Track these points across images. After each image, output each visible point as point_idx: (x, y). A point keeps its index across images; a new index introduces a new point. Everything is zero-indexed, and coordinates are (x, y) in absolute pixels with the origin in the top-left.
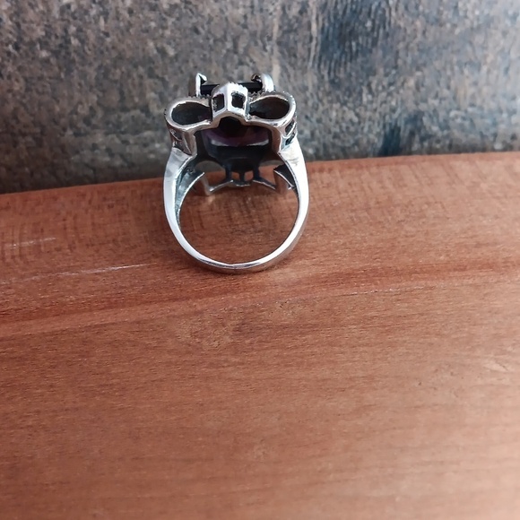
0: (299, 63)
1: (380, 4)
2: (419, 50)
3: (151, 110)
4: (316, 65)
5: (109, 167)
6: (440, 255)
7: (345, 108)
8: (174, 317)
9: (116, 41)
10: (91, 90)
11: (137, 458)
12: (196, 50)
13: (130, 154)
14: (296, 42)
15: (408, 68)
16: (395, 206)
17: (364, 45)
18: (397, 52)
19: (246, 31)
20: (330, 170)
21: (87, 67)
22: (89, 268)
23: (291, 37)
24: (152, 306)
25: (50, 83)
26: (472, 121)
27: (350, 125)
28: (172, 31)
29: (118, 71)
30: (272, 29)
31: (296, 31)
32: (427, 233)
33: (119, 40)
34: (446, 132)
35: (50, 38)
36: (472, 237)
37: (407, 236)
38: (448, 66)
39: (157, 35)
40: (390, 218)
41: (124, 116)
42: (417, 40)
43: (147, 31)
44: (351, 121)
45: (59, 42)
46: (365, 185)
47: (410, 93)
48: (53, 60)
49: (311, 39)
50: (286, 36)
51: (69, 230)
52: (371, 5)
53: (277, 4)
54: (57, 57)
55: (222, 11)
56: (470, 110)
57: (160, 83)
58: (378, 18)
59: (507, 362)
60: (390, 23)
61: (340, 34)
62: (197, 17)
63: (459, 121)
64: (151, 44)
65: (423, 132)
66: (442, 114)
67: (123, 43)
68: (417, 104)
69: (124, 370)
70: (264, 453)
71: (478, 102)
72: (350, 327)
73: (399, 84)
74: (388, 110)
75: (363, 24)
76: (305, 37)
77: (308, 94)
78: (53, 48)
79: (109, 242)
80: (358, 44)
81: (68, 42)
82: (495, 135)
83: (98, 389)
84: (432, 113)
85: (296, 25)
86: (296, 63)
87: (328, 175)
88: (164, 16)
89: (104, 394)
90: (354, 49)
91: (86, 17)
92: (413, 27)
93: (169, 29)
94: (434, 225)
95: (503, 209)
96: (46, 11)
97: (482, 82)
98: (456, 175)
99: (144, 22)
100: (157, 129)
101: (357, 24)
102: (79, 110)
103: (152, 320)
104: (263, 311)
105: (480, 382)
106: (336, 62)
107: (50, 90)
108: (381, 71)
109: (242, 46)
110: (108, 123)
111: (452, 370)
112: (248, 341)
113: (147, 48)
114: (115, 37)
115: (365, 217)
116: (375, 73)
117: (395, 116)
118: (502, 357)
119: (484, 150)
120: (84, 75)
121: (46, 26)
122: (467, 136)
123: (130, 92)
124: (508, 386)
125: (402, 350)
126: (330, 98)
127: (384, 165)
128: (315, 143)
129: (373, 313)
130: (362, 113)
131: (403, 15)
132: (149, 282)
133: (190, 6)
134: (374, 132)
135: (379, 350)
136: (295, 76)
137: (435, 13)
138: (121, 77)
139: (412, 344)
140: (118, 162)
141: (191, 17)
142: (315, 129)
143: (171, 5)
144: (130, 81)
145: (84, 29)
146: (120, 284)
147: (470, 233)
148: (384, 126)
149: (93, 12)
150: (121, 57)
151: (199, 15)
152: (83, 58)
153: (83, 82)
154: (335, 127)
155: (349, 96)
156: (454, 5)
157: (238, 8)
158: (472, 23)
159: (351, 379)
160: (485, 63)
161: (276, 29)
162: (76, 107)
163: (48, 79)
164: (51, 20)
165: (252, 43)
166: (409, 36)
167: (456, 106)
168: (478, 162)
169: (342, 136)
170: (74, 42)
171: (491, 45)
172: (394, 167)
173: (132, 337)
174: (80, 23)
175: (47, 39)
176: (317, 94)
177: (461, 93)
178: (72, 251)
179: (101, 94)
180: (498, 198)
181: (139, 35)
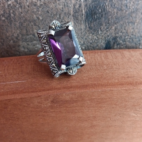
0: (79, 22)
1: (103, 4)
2: (115, 18)
3: (35, 35)
4: (84, 23)
5: (24, 52)
6: (116, 80)
7: (94, 35)
8: (32, 97)
9: (24, 15)
10: (17, 29)
11: (24, 139)
12: (48, 18)
13: (30, 48)
14: (78, 16)
15: (112, 23)
16: (104, 65)
17: (99, 17)
18: (109, 19)
19: (63, 12)
20: (86, 54)
21: (16, 23)
22: (9, 82)
23: (77, 14)
24: (26, 94)
25: (5, 27)
26: (132, 39)
27: (95, 40)
28: (41, 12)
29: (25, 24)
30: (71, 12)
31: (78, 12)
32: (113, 73)
33: (25, 15)
34: (124, 43)
35: (5, 14)
36: (126, 75)
37: (106, 74)
38: (125, 23)
39: (36, 13)
40: (102, 68)
41: (28, 37)
42: (115, 15)
43: (33, 12)
44: (95, 39)
45: (8, 15)
46: (96, 58)
47: (113, 31)
48: (6, 20)
49: (83, 15)
50: (75, 14)
51: (6, 70)
52: (101, 5)
53: (72, 4)
54: (7, 20)
55: (55, 6)
56: (132, 36)
57: (38, 27)
58: (103, 8)
59: (137, 113)
60: (106, 10)
61: (91, 13)
62: (48, 8)
63: (128, 39)
64: (35, 16)
65: (117, 43)
66: (123, 37)
67: (26, 15)
68: (115, 34)
69: (18, 113)
70: (63, 139)
71: (134, 34)
72: (87, 101)
73: (110, 28)
74: (107, 36)
75: (98, 10)
76: (81, 14)
77: (82, 31)
78: (6, 17)
79: (17, 74)
80: (97, 16)
81: (10, 15)
82: (140, 44)
83: (11, 118)
84: (120, 37)
85: (78, 11)
86: (78, 22)
87: (85, 55)
88: (38, 7)
89: (12, 120)
90: (96, 18)
91: (15, 8)
92: (113, 11)
93: (40, 11)
94: (115, 71)
95: (137, 66)
96: (3, 6)
97: (135, 28)
98: (124, 56)
99: (32, 9)
100: (37, 41)
101: (96, 11)
102: (14, 35)
103: (25, 98)
104: (59, 96)
105: (129, 119)
106: (90, 22)
107: (5, 29)
108: (104, 24)
109: (62, 16)
110: (23, 39)
111: (120, 115)
112: (55, 105)
113: (34, 17)
114: (24, 14)
115: (95, 68)
116: (102, 25)
117: (109, 38)
118: (136, 112)
119: (136, 48)
120: (15, 25)
121: (4, 10)
122: (131, 44)
123: (29, 30)
124: (138, 121)
125: (104, 109)
126: (89, 32)
127: (102, 52)
128: (85, 45)
129: (94, 98)
130: (99, 37)
131: (110, 8)
132: (26, 86)
133: (46, 5)
134: (103, 42)
135: (97, 109)
136: (78, 26)
137: (120, 7)
138: (26, 26)
139: (107, 107)
140: (26, 50)
141: (46, 8)
142: (85, 41)
143: (40, 5)
144: (29, 27)
145: (15, 11)
146: (17, 87)
147: (126, 74)
148: (106, 41)
149: (17, 6)
150: (26, 20)
151: (49, 7)
152: (15, 20)
153: (15, 27)
154: (91, 41)
155: (95, 32)
156: (126, 5)
157: (60, 5)
158: (132, 10)
159: (88, 117)
160: (136, 22)
161: (72, 12)
162: (13, 34)
163: (5, 26)
164: (5, 9)
165: (65, 16)
166: (113, 14)
167: (127, 35)
168: (131, 52)
169: (93, 43)
170: (12, 15)
171: (138, 17)
172: (105, 53)
173: (19, 103)
174: (13, 9)
175: (4, 14)
176: (85, 31)
177: (129, 31)
178: (5, 76)
179: (20, 30)
180: (136, 63)
181: (31, 13)
